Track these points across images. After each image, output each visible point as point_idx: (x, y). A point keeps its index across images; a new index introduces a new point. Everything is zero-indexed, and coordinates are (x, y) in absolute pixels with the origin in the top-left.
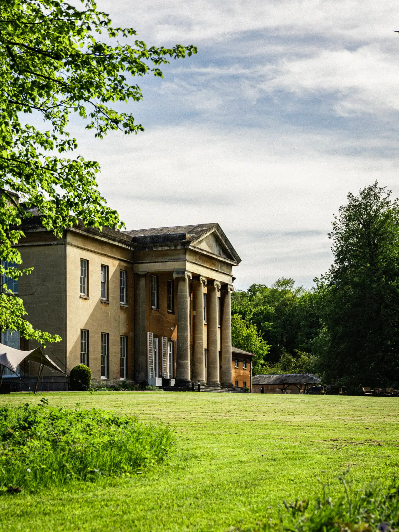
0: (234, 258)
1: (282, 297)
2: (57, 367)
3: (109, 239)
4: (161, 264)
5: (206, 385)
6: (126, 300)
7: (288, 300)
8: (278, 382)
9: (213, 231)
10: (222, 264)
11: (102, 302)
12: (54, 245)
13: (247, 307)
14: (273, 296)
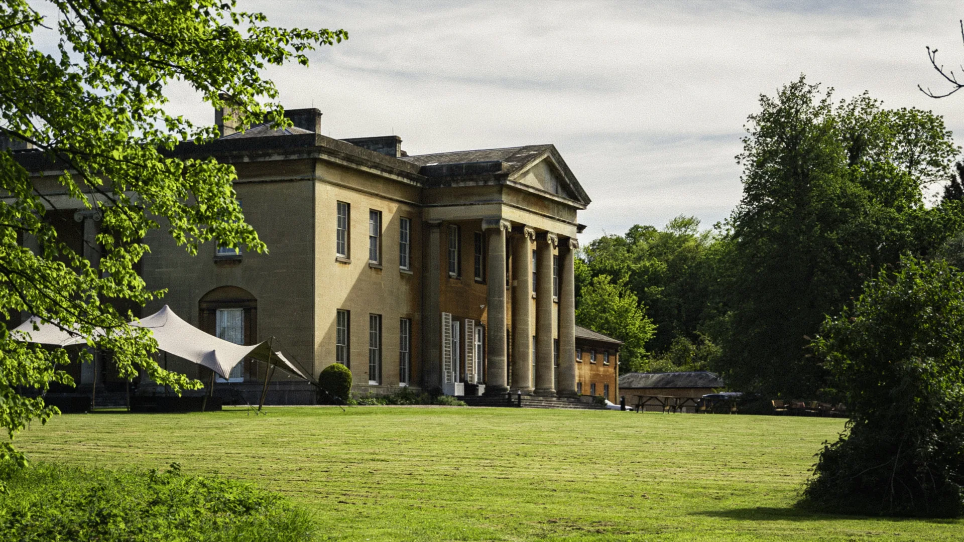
0: (579, 198)
1: (680, 247)
2: (295, 370)
3: (383, 170)
4: (463, 207)
5: (532, 394)
6: (410, 264)
7: (689, 251)
8: (660, 385)
9: (545, 156)
10: (561, 207)
11: (370, 266)
12: (296, 180)
13: (623, 261)
14: (665, 244)
